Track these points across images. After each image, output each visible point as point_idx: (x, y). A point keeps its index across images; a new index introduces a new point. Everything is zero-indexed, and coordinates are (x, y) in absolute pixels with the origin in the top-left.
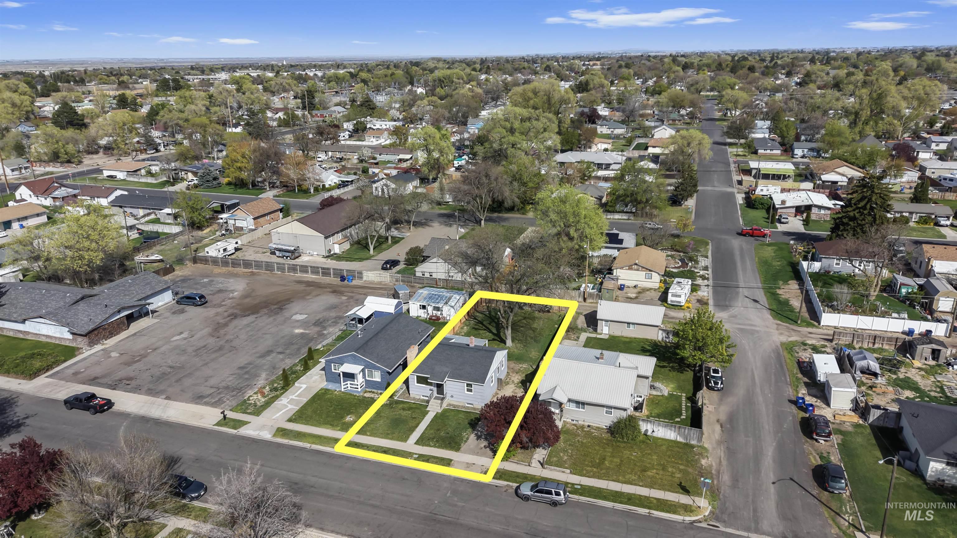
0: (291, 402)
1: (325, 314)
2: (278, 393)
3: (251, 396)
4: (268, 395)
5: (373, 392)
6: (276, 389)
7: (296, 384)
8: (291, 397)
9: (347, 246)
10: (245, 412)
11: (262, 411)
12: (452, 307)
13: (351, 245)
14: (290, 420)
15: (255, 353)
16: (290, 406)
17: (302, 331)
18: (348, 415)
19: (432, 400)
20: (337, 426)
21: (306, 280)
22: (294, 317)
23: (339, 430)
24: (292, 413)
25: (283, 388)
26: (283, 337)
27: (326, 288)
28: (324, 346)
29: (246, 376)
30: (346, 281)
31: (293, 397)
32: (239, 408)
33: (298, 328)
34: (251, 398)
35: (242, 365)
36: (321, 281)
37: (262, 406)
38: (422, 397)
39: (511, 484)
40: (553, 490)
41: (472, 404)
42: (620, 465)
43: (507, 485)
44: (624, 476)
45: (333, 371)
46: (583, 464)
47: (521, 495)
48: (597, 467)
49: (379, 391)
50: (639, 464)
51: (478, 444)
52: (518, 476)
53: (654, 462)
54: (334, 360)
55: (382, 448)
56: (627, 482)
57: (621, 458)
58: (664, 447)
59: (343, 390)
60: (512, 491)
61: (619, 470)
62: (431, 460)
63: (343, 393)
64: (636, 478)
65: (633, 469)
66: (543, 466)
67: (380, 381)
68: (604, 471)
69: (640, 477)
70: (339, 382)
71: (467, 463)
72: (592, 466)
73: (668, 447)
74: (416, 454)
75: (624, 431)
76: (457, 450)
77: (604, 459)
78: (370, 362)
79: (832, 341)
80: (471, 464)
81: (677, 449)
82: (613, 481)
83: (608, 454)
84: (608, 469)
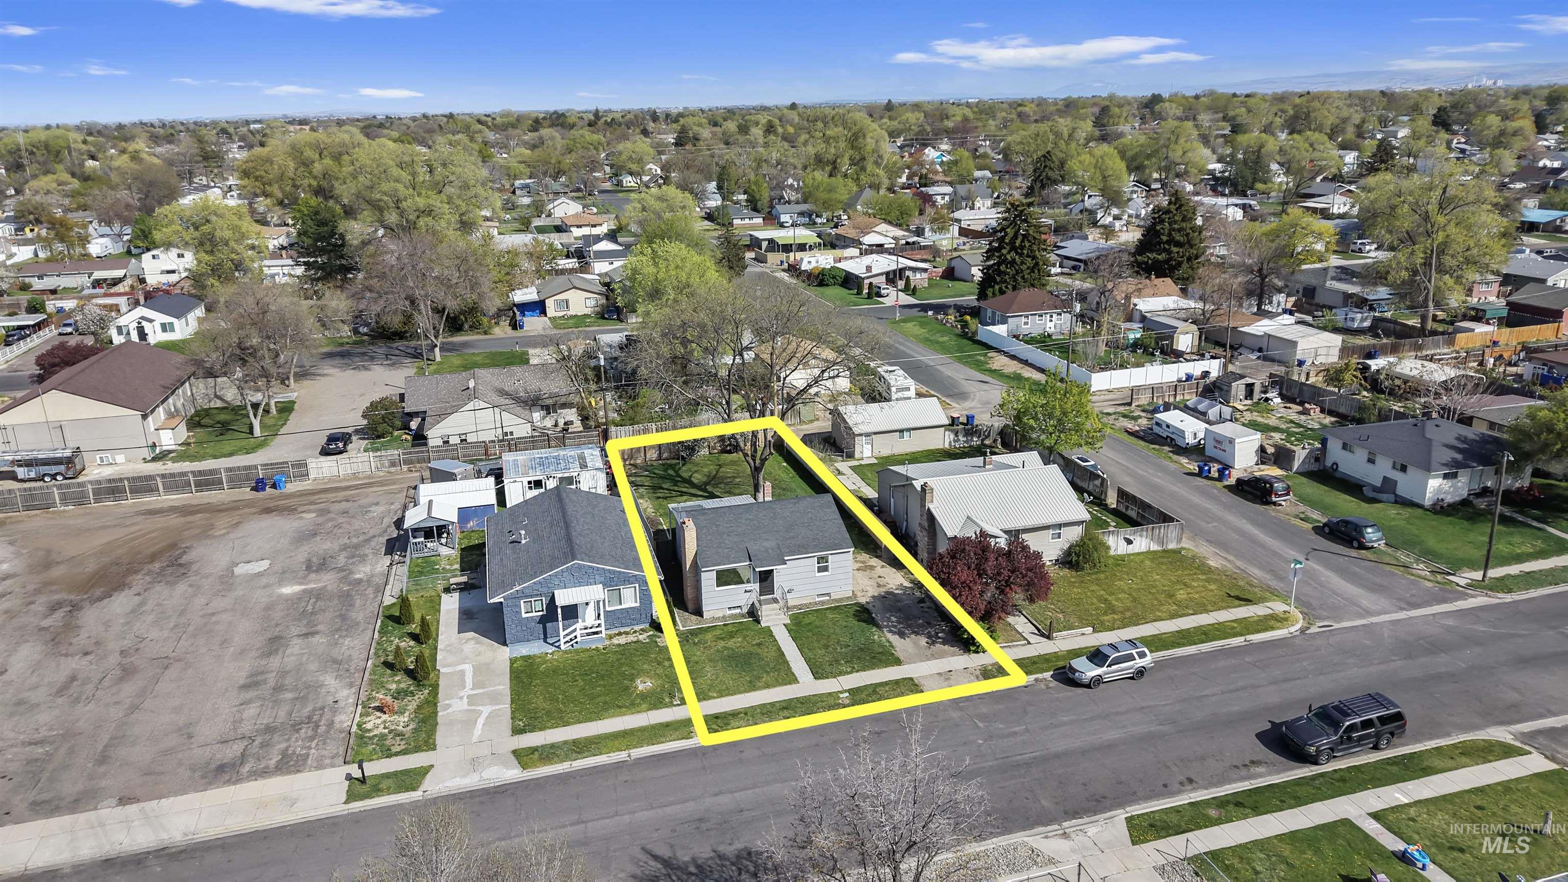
0: (475, 701)
1: (306, 548)
2: (421, 696)
3: (362, 722)
4: (404, 708)
5: (627, 633)
6: (406, 693)
7: (442, 669)
8: (462, 694)
10: (392, 754)
11: (431, 738)
14: (520, 732)
15: (242, 653)
16: (484, 709)
17: (297, 588)
19: (759, 606)
22: (241, 570)
23: (649, 709)
24: (507, 719)
25: (419, 685)
26: (269, 608)
31: (469, 692)
32: (367, 752)
33: (279, 584)
34: (368, 726)
35: (244, 681)
37: (417, 731)
38: (728, 613)
39: (1039, 676)
40: (1134, 652)
41: (828, 594)
42: (1135, 600)
43: (1036, 680)
44: (1159, 611)
45: (524, 615)
46: (1092, 615)
47: (1086, 681)
48: (1114, 612)
49: (637, 628)
50: (1153, 591)
51: (916, 644)
52: (1034, 663)
53: (1166, 582)
54: (526, 591)
55: (772, 704)
56: (1173, 616)
57: (1123, 591)
58: (1148, 563)
59: (563, 647)
60: (1054, 684)
61: (1144, 605)
62: (881, 690)
63: (566, 652)
64: (1175, 607)
65: (1156, 599)
66: (1048, 637)
67: (638, 604)
68: (1128, 614)
69: (1178, 604)
70: (542, 636)
71: (940, 674)
72: (1105, 614)
73: (1152, 560)
74: (841, 692)
75: (1096, 555)
76: (898, 662)
77: (1106, 600)
78: (614, 572)
79: (1130, 404)
80: (945, 673)
81: (1165, 560)
82: (1155, 621)
83: (1102, 592)
84: (1128, 609)
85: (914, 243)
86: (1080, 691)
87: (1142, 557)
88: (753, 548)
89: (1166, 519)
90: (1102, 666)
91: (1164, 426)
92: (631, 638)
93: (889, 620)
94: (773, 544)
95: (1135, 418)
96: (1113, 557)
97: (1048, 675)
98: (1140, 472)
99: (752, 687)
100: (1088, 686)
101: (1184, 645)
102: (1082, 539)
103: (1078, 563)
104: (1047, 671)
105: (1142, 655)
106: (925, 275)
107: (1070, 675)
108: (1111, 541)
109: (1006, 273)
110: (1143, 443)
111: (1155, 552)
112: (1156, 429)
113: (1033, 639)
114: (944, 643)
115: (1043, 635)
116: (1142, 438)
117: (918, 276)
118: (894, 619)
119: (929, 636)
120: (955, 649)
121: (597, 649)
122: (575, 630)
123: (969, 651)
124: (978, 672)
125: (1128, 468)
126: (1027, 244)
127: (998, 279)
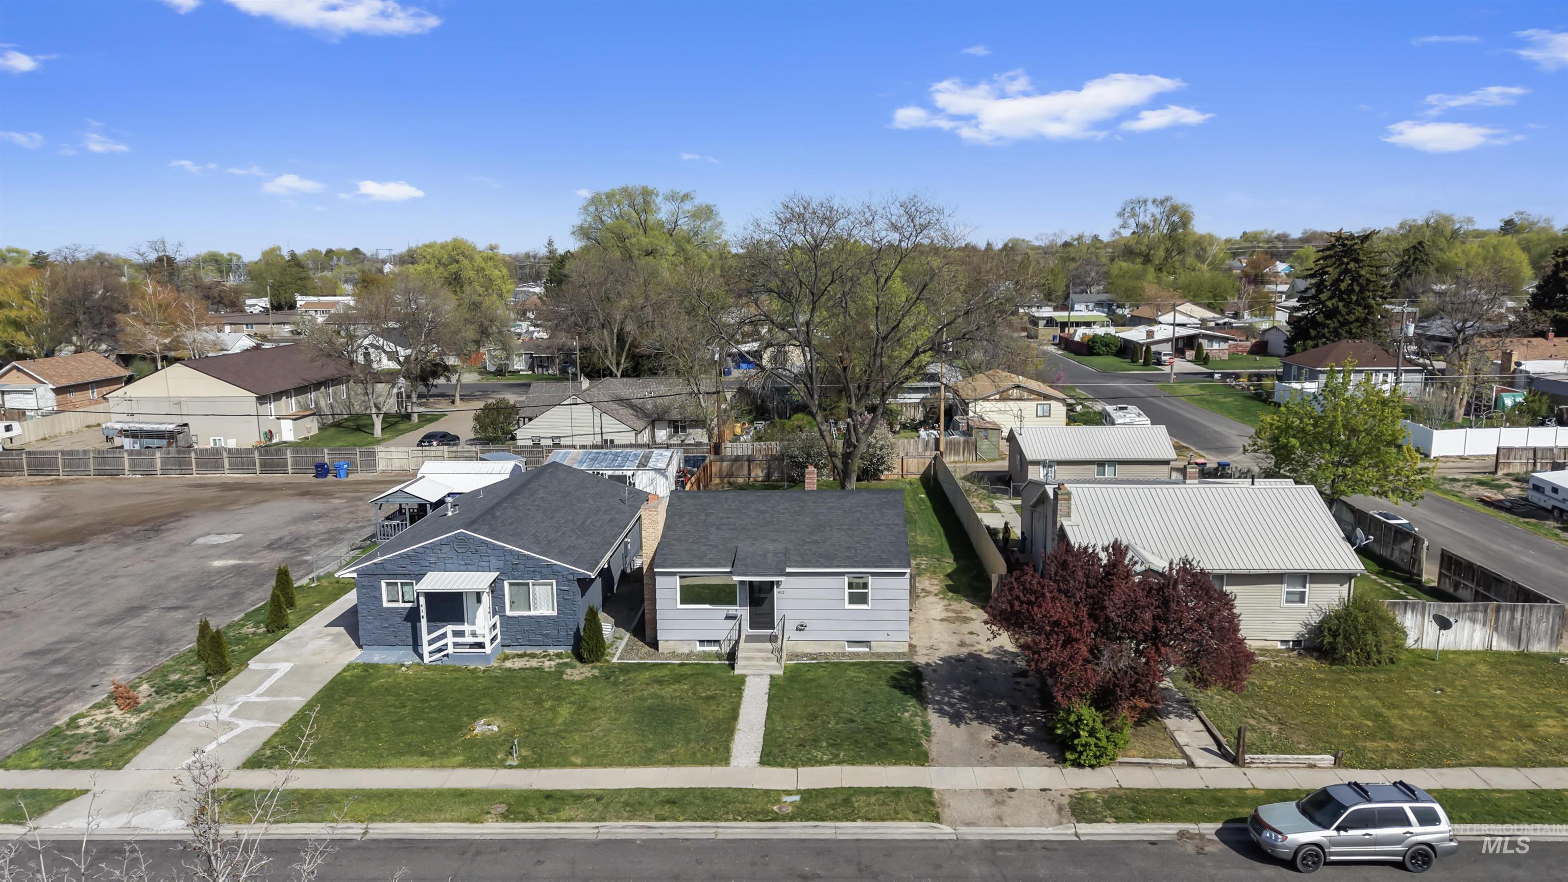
0: (245, 711)
1: (293, 528)
2: (189, 695)
3: (82, 716)
4: (149, 706)
5: (533, 656)
6: (180, 687)
7: (253, 664)
8: (241, 699)
9: (311, 427)
10: (61, 763)
11: (134, 751)
12: (657, 470)
13: (323, 428)
14: (254, 763)
15: (86, 617)
16: (244, 725)
17: (232, 562)
18: (475, 719)
19: (742, 644)
20: (446, 753)
21: (218, 481)
22: (201, 541)
23: (462, 765)
24: (257, 743)
25: (204, 681)
26: (176, 578)
27: (281, 489)
28: (319, 578)
29: (59, 670)
30: (330, 477)
31: (252, 698)
32: (34, 753)
33: (220, 557)
34: (82, 722)
35: (37, 646)
36: (259, 481)
37: (129, 738)
38: (699, 648)
39: (1191, 827)
40: (1406, 807)
41: (866, 643)
42: (1440, 722)
43: (1182, 834)
44: (1493, 747)
45: (386, 604)
46: (1341, 736)
47: (1285, 852)
48: (1391, 737)
49: (552, 651)
50: (1487, 712)
51: (972, 737)
52: (1189, 801)
53: (1514, 702)
54: (388, 566)
55: (654, 792)
56: (1522, 762)
57: (1420, 705)
58: (1483, 668)
59: (427, 659)
60: (1217, 847)
61: (1459, 735)
62: (858, 802)
63: (429, 668)
64: (1531, 746)
65: (1490, 726)
66: (1235, 761)
67: (555, 613)
68: (1420, 745)
69: (1541, 742)
70: (410, 641)
71: (989, 792)
72: (1372, 737)
73: (1493, 666)
74: (788, 793)
75: (1370, 637)
76: (922, 759)
77: (1378, 715)
78: (519, 555)
79: (1495, 472)
80: (1000, 792)
81: (1519, 668)
82: (1479, 764)
83: (1373, 702)
84: (1422, 736)
85: (1225, 324)
86: (1269, 871)
87: (1472, 658)
88: (746, 548)
89: (1527, 596)
90: (1327, 827)
91: (1548, 491)
92: (534, 663)
93: (948, 693)
94: (780, 547)
95: (1500, 488)
96: (1410, 651)
97: (1209, 829)
98: (1495, 547)
99: (647, 759)
100: (1290, 864)
101: (1542, 820)
102: (1346, 608)
103: (1334, 649)
104: (1209, 820)
105: (1429, 818)
106: (1224, 346)
107: (1254, 835)
108: (1409, 621)
109: (1324, 326)
110: (1508, 516)
111: (1501, 654)
112: (1535, 497)
113: (1201, 759)
114: (1025, 743)
115: (1225, 756)
116: (1509, 510)
117: (1216, 346)
118: (957, 693)
119: (1005, 728)
120: (1043, 755)
121: (473, 671)
122: (444, 636)
123: (1065, 760)
124: (1065, 801)
125: (1472, 540)
126: (1357, 288)
127: (1313, 333)
